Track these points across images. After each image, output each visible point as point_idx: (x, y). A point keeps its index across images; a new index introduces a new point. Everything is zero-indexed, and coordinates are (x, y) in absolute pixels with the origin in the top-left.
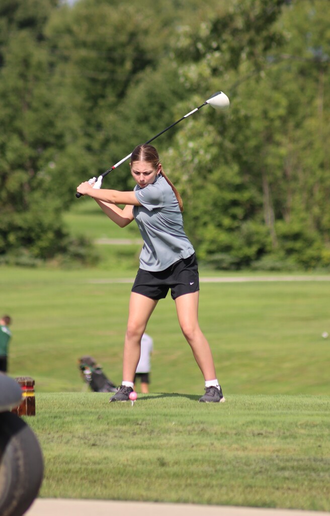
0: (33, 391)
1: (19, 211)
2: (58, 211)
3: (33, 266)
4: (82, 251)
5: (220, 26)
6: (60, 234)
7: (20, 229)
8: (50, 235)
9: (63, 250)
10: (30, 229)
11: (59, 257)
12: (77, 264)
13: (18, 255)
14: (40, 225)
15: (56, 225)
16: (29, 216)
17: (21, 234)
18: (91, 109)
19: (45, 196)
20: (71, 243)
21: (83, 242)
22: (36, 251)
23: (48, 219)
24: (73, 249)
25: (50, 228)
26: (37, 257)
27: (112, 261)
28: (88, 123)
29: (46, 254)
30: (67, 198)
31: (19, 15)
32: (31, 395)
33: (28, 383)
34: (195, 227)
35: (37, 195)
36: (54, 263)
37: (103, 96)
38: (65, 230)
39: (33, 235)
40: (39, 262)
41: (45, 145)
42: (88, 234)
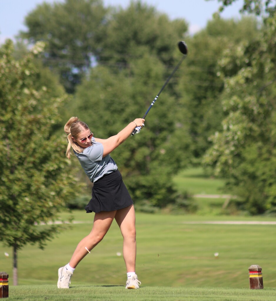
0: (7, 282)
1: (143, 175)
2: (169, 174)
3: (152, 212)
4: (186, 202)
5: (250, 50)
6: (170, 190)
7: (144, 186)
8: (163, 191)
9: (173, 201)
10: (150, 187)
11: (170, 207)
12: (182, 211)
13: (143, 205)
14: (157, 184)
15: (169, 185)
16: (150, 178)
17: (145, 190)
18: (197, 106)
19: (160, 164)
20: (178, 197)
21: (186, 196)
22: (154, 202)
23: (162, 180)
24: (179, 201)
25: (164, 186)
26: (155, 206)
27: (207, 209)
28: (195, 115)
29: (161, 204)
30: (175, 165)
31: (159, 43)
32: (6, 284)
33: (4, 276)
34: (264, 186)
35: (155, 163)
36: (167, 210)
37: (205, 98)
38: (174, 188)
39: (152, 191)
40: (156, 209)
41: (161, 130)
42: (190, 190)
